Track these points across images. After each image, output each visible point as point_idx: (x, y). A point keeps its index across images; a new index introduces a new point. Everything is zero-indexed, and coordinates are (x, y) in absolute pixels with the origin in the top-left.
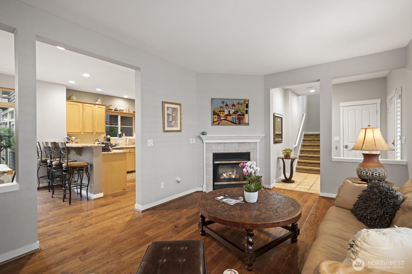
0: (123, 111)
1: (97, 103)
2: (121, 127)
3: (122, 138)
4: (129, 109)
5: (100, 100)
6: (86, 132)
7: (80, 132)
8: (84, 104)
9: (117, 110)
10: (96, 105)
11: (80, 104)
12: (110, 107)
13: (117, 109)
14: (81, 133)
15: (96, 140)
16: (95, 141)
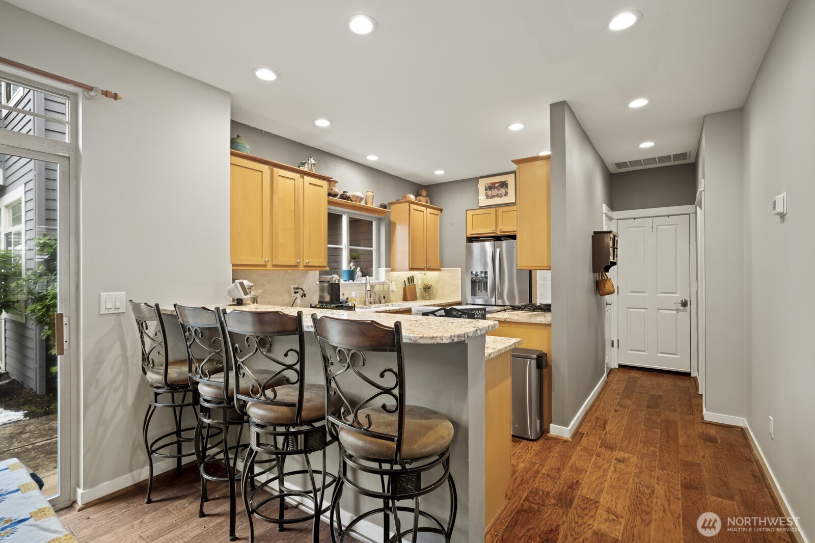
0: (360, 202)
1: (305, 168)
2: (351, 251)
3: (355, 282)
4: (373, 196)
5: (313, 162)
6: (279, 264)
7: (264, 263)
8: (275, 169)
9: (348, 198)
10: (305, 177)
11: (265, 168)
12: (333, 188)
13: (348, 194)
14: (265, 266)
15: (298, 288)
16: (293, 291)
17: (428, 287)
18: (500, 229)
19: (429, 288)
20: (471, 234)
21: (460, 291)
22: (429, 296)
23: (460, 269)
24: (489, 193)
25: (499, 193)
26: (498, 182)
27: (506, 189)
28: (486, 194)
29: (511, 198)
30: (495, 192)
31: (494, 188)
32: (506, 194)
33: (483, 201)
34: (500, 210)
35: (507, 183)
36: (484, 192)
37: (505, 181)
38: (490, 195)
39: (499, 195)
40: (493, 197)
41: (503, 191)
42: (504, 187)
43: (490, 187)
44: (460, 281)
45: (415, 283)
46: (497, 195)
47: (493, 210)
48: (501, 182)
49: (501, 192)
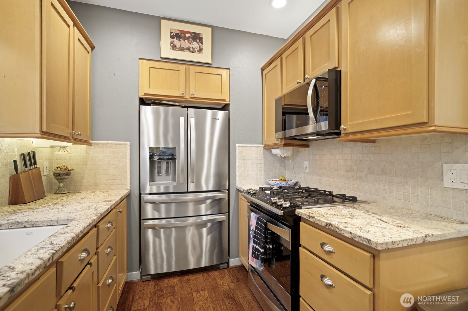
17: (67, 171)
18: (191, 93)
19: (68, 174)
20: (146, 94)
21: (128, 177)
22: (66, 186)
23: (128, 143)
24: (176, 42)
25: (190, 46)
26: (189, 32)
27: (201, 44)
28: (172, 42)
29: (206, 57)
30: (185, 44)
31: (185, 38)
32: (200, 50)
33: (167, 52)
34: (192, 69)
35: (201, 36)
36: (169, 40)
37: (199, 34)
38: (178, 46)
39: (191, 49)
40: (182, 49)
41: (195, 45)
42: (198, 40)
43: (179, 36)
44: (128, 160)
45: (38, 166)
46: (188, 49)
47: (182, 67)
48: (194, 33)
49: (194, 47)
